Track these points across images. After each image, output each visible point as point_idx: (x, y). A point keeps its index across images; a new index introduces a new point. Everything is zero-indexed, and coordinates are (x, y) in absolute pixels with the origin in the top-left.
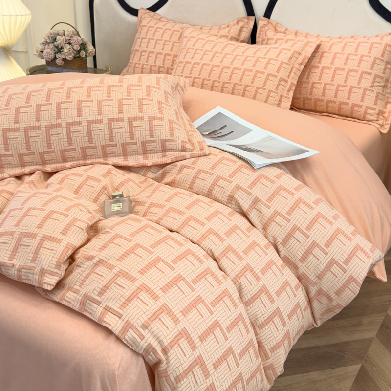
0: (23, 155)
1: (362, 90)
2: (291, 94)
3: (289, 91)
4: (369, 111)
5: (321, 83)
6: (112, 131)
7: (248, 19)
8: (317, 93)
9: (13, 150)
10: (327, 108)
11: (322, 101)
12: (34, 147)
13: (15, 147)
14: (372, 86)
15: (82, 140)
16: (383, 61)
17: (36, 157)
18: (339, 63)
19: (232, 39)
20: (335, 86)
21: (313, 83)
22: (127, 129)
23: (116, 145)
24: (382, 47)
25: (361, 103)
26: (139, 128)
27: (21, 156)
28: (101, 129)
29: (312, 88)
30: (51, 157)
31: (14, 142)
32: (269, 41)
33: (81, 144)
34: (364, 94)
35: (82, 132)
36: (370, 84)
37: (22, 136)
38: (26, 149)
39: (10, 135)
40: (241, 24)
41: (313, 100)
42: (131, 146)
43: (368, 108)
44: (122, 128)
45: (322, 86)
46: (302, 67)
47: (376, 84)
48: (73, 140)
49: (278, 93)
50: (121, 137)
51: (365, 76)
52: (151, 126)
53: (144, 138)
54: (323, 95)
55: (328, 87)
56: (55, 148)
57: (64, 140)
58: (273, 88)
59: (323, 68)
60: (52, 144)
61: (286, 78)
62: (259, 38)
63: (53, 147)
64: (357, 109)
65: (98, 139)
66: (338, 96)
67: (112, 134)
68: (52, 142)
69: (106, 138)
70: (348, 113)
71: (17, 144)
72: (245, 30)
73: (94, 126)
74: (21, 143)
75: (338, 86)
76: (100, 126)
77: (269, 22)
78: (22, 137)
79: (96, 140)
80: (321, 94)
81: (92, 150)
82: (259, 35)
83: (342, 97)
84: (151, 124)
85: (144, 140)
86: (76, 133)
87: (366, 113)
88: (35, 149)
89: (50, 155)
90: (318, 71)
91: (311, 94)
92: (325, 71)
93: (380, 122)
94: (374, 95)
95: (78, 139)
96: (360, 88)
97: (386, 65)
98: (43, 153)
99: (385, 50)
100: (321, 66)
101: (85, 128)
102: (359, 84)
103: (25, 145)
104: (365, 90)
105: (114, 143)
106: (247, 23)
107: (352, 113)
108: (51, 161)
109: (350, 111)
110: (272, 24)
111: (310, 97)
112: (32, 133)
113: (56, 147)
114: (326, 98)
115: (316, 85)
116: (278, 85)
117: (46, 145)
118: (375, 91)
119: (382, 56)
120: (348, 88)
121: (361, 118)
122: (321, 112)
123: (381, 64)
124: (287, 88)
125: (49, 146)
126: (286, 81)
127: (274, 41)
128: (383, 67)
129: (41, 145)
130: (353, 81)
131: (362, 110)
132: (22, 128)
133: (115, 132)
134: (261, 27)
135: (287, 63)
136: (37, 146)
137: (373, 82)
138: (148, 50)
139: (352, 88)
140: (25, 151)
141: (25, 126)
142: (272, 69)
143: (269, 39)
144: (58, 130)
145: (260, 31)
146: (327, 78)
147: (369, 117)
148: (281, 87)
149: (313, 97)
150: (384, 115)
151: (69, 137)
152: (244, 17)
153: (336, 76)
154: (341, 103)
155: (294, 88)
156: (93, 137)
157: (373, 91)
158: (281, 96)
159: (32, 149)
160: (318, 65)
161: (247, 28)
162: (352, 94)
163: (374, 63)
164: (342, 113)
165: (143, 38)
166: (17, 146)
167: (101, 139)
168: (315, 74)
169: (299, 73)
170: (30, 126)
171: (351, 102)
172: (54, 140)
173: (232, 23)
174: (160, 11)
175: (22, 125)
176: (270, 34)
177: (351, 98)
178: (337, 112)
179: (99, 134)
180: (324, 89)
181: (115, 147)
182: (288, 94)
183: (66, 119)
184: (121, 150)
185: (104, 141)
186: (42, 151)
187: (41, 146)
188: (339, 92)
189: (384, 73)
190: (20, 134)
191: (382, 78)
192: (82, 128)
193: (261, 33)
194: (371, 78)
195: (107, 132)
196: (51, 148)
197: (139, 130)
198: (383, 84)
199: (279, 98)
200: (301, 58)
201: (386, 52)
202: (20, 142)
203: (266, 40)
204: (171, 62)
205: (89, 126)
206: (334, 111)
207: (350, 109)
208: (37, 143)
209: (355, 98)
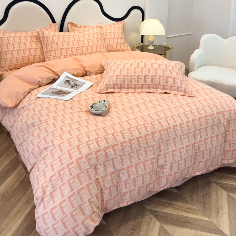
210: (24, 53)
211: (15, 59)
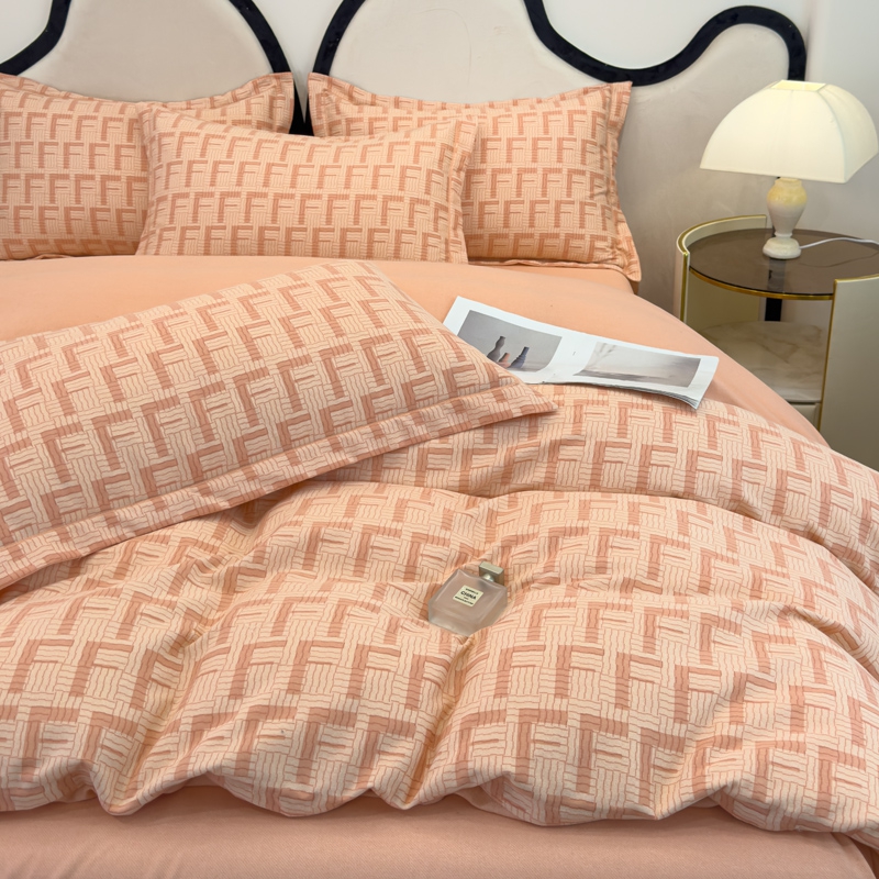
0: (153, 469)
1: (577, 206)
2: (461, 233)
3: (455, 229)
4: (599, 244)
5: (497, 203)
6: (336, 374)
7: (277, 78)
8: (494, 221)
9: (128, 463)
10: (515, 249)
11: (506, 236)
12: (174, 446)
13: (131, 455)
14: (592, 196)
15: (279, 408)
16: (595, 144)
17: (182, 470)
18: (522, 158)
19: (261, 125)
20: (527, 205)
21: (482, 205)
22: (366, 366)
23: (350, 404)
24: (588, 119)
25: (582, 231)
26: (390, 357)
27: (147, 474)
28: (313, 376)
29: (482, 214)
30: (214, 461)
31: (126, 444)
32: (353, 126)
33: (277, 418)
34: (582, 213)
35: (275, 391)
36: (588, 193)
37: (141, 427)
38: (156, 455)
39: (115, 429)
40: (267, 92)
41: (486, 238)
42: (383, 399)
43: (594, 238)
44: (354, 364)
45: (500, 208)
46: (463, 174)
47: (597, 191)
48: (258, 411)
49: (439, 237)
50: (359, 384)
51: (575, 178)
52: (413, 350)
53: (407, 376)
54: (506, 225)
55: (513, 208)
56: (223, 437)
57: (239, 416)
58: (430, 228)
59: (495, 172)
60: (214, 431)
61: (444, 203)
62: (319, 118)
63: (216, 436)
64: (574, 243)
65: (312, 398)
66: (536, 222)
67: (337, 381)
68: (213, 426)
69: (327, 393)
70: (558, 253)
71: (135, 446)
72: (279, 103)
73: (296, 372)
74: (144, 443)
75: (533, 204)
76: (308, 369)
77: (331, 83)
78: (142, 430)
79: (308, 401)
80: (501, 223)
81: (301, 424)
82: (319, 112)
83: (544, 224)
84: (410, 345)
85: (407, 381)
86: (261, 395)
87: (592, 248)
88: (176, 449)
89: (213, 455)
90: (486, 179)
91: (481, 226)
92: (500, 177)
93: (620, 261)
94: (598, 212)
95: (268, 407)
96: (573, 203)
97: (601, 152)
98: (196, 457)
99: (594, 124)
100: (489, 167)
101: (278, 380)
102: (569, 195)
103: (152, 445)
104: (583, 204)
105: (347, 399)
106: (279, 88)
107: (566, 252)
108: (214, 471)
109: (561, 250)
110: (340, 87)
111: (479, 232)
112: (162, 416)
113: (223, 435)
114: (512, 232)
115: (488, 208)
116: (436, 219)
117: (201, 435)
118: (599, 205)
119: (593, 135)
120: (553, 205)
121: (585, 258)
122: (502, 260)
123: (594, 150)
124: (452, 225)
125: (209, 436)
126: (446, 209)
127: (365, 126)
128: (598, 157)
129: (189, 437)
130: (557, 191)
131: (585, 244)
132: (136, 409)
133: (343, 375)
134: (318, 96)
135: (438, 173)
136: (179, 442)
137: (592, 189)
138: (48, 171)
139: (559, 204)
140: (156, 460)
141: (142, 403)
142: (415, 187)
143: (349, 121)
144: (220, 397)
145: (319, 104)
146: (506, 191)
147: (599, 255)
148: (441, 222)
149: (486, 233)
150: (620, 246)
151: (248, 408)
152: (267, 76)
153: (524, 185)
154: (543, 237)
155: (461, 221)
156: (301, 396)
157: (595, 205)
158: (447, 242)
159: (171, 452)
160: (483, 166)
161: (284, 98)
162: (562, 215)
163: (584, 151)
164: (546, 254)
165: (18, 145)
166: (137, 450)
167: (317, 396)
168: (480, 186)
169: (460, 189)
170: (152, 401)
171: (562, 232)
172: (218, 421)
173: (241, 91)
174: (36, 72)
175: (133, 404)
176: (349, 109)
177: (562, 224)
178: (535, 255)
179: (310, 385)
180: (507, 213)
181: (350, 409)
182: (456, 236)
183: (232, 370)
184: (363, 412)
185: (323, 397)
186: (194, 451)
187: (191, 442)
188: (537, 215)
189: (602, 168)
190: (135, 424)
191: (601, 177)
192: (271, 380)
193: (323, 108)
194: (586, 179)
195: (326, 380)
196: (214, 439)
197: (390, 362)
198: (604, 189)
199: (443, 246)
200: (457, 157)
201: (598, 128)
202: (140, 440)
203: (344, 123)
204: (125, 193)
205: (285, 373)
206: (529, 254)
207: (562, 244)
208: (178, 435)
209: (569, 224)
210: (78, 194)
211: (36, 213)
